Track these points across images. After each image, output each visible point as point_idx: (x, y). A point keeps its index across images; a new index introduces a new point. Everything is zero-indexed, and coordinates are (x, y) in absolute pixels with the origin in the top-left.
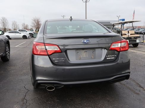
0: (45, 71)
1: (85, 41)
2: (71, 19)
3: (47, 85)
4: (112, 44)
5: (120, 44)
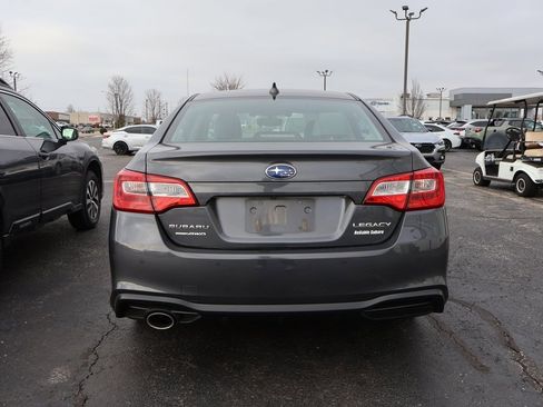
0: (142, 262)
2: (275, 92)
3: (148, 310)
4: (374, 182)
5: (408, 183)
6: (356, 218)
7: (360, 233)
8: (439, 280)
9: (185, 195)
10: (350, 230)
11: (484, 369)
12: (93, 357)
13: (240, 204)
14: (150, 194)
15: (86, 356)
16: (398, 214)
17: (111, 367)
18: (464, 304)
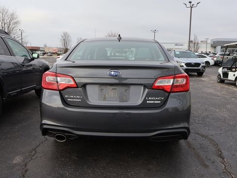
0: (53, 112)
1: (113, 73)
2: (120, 39)
3: (55, 133)
4: (156, 79)
5: (172, 80)
6: (148, 95)
7: (150, 102)
8: (186, 125)
9: (72, 83)
10: (145, 100)
11: (206, 166)
12: (34, 152)
13: (96, 88)
14: (57, 82)
15: (31, 152)
16: (167, 94)
17: (41, 157)
18: (202, 136)
